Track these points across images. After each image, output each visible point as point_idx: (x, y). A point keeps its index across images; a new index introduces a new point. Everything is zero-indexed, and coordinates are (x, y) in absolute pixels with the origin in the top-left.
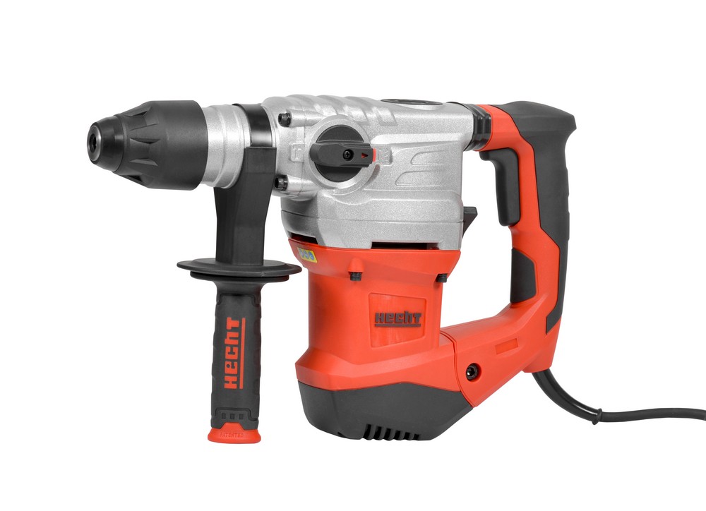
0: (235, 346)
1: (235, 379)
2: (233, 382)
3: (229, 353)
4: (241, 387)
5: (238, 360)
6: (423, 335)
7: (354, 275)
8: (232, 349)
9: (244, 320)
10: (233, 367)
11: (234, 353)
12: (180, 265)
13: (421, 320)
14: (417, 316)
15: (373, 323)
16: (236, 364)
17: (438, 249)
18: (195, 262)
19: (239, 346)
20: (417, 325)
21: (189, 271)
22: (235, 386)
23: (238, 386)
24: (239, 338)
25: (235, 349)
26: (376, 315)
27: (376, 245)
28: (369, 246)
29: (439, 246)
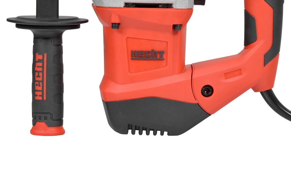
0: (40, 72)
1: (40, 93)
2: (40, 96)
3: (37, 77)
4: (45, 99)
5: (43, 81)
6: (167, 65)
7: (114, 25)
8: (38, 74)
9: (45, 55)
10: (39, 86)
11: (40, 77)
12: (9, 20)
13: (164, 56)
14: (161, 53)
15: (130, 57)
16: (41, 83)
17: (173, 7)
18: (19, 18)
19: (43, 71)
20: (161, 59)
21: (14, 24)
22: (40, 98)
23: (43, 98)
24: (43, 67)
25: (41, 74)
26: (132, 51)
27: (127, 5)
28: (122, 5)
29: (174, 6)
